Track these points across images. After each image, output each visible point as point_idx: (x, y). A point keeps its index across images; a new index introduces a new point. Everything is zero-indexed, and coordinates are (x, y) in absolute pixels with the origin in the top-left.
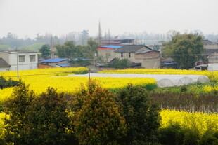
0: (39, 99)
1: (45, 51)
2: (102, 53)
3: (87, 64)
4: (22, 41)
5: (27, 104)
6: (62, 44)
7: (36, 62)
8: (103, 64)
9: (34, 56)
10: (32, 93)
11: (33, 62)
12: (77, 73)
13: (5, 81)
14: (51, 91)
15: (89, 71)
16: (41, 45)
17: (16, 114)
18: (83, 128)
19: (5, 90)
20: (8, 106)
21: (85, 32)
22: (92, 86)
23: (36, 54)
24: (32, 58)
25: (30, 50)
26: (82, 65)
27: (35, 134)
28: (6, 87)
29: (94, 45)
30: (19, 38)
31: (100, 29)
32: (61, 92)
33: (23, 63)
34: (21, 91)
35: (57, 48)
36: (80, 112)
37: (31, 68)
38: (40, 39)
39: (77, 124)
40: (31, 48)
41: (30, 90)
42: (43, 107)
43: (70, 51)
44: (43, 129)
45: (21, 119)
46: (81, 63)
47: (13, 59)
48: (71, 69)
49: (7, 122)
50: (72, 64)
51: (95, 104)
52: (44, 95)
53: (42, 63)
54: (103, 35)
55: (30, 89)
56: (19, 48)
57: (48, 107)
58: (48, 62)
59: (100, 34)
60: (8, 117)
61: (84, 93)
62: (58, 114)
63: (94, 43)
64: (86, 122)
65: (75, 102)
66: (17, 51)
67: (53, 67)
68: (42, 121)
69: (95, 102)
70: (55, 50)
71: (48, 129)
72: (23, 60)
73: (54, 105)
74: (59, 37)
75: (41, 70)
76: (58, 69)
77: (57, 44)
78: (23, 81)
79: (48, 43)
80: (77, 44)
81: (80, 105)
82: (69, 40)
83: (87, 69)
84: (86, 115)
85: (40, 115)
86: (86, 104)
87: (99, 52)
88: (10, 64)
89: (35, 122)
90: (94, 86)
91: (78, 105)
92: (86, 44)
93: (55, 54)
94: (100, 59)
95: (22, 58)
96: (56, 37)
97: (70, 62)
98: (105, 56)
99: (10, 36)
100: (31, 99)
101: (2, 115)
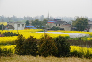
0: (27, 40)
1: (27, 23)
2: (49, 24)
3: (43, 28)
4: (18, 18)
5: (23, 42)
6: (34, 20)
7: (24, 27)
11: (23, 27)
12: (39, 32)
13: (13, 34)
14: (31, 37)
16: (26, 21)
18: (43, 51)
19: (13, 37)
21: (43, 16)
22: (46, 36)
23: (24, 24)
24: (23, 25)
25: (22, 22)
29: (46, 21)
33: (19, 27)
34: (20, 37)
35: (32, 22)
36: (42, 45)
37: (22, 29)
38: (25, 18)
39: (40, 49)
41: (24, 37)
42: (29, 43)
43: (37, 23)
44: (28, 51)
46: (41, 28)
48: (37, 30)
49: (15, 48)
50: (38, 28)
51: (47, 42)
52: (29, 39)
54: (49, 17)
57: (30, 43)
58: (28, 27)
59: (48, 17)
60: (16, 46)
61: (43, 38)
62: (34, 45)
63: (46, 20)
64: (44, 49)
65: (40, 41)
66: (17, 23)
69: (47, 41)
70: (31, 23)
71: (30, 51)
72: (19, 26)
73: (32, 42)
74: (32, 18)
75: (26, 30)
77: (32, 20)
79: (28, 20)
80: (39, 21)
81: (42, 42)
82: (36, 19)
83: (43, 30)
84: (44, 46)
86: (44, 42)
87: (48, 24)
88: (14, 27)
89: (26, 48)
91: (41, 43)
92: (43, 21)
94: (48, 26)
95: (19, 25)
96: (31, 18)
97: (37, 27)
98: (50, 25)
99: (14, 17)
100: (24, 40)
101: (14, 46)
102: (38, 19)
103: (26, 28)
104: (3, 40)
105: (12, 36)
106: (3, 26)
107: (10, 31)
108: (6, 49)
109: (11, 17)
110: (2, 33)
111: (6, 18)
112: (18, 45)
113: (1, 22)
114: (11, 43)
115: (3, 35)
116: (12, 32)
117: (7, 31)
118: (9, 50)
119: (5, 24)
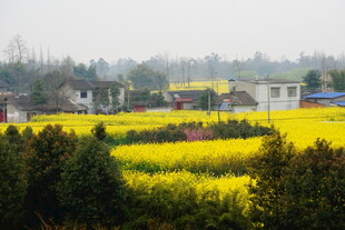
0: (303, 157)
1: (312, 81)
4: (276, 63)
5: (284, 164)
6: (341, 69)
7: (298, 98)
9: (295, 88)
10: (291, 146)
11: (292, 98)
13: (250, 127)
14: (321, 145)
16: (305, 71)
17: (266, 179)
19: (249, 140)
20: (254, 166)
23: (298, 86)
24: (291, 91)
25: (289, 78)
27: (296, 212)
28: (251, 136)
30: (272, 60)
32: (338, 147)
33: (277, 99)
34: (274, 143)
35: (333, 74)
37: (290, 107)
38: (304, 61)
40: (290, 75)
41: (288, 142)
42: (309, 170)
44: (309, 205)
45: (274, 187)
47: (261, 93)
49: (253, 190)
52: (310, 151)
53: (308, 100)
55: (288, 140)
56: (272, 76)
57: (316, 170)
58: (316, 99)
60: (254, 183)
62: (334, 182)
66: (268, 80)
67: (324, 106)
68: (307, 192)
70: (329, 79)
71: (317, 206)
72: (278, 95)
73: (327, 168)
74: (336, 58)
75: (306, 111)
76: (333, 110)
77: (332, 68)
78: (276, 127)
79: (318, 67)
85: (304, 182)
88: (257, 100)
89: (297, 192)
93: (329, 86)
95: (276, 91)
96: (331, 58)
99: (258, 56)
100: (289, 157)
101: (246, 179)
104: (206, 154)
105: (244, 136)
106: (213, 94)
107: (240, 114)
108: (216, 193)
109: (246, 59)
110: (205, 125)
111: (225, 63)
112: (264, 177)
113: (208, 79)
114: (235, 167)
115: (211, 133)
116: (244, 121)
117: (225, 117)
118: (227, 196)
119: (222, 88)
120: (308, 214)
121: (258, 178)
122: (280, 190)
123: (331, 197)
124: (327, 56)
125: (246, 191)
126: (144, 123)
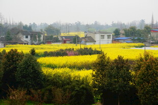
0: (113, 63)
1: (117, 33)
2: (153, 34)
3: (144, 41)
4: (103, 26)
5: (106, 66)
6: (128, 28)
7: (111, 39)
8: (154, 42)
10: (109, 59)
11: (109, 39)
12: (137, 47)
13: (92, 51)
14: (120, 58)
15: (145, 46)
16: (114, 29)
17: (99, 71)
18: (141, 82)
19: (92, 56)
20: (94, 66)
21: (143, 21)
23: (111, 34)
24: (109, 37)
25: (108, 32)
26: (140, 42)
27: (110, 84)
28: (93, 54)
29: (148, 29)
31: (153, 19)
32: (126, 59)
33: (103, 40)
34: (102, 57)
35: (125, 30)
36: (139, 72)
37: (108, 43)
38: (114, 25)
39: (137, 80)
40: (108, 30)
41: (107, 57)
42: (115, 68)
43: (132, 33)
44: (115, 82)
45: (102, 74)
46: (139, 41)
47: (97, 37)
48: (133, 44)
49: (93, 76)
50: (134, 41)
51: (148, 68)
52: (116, 60)
53: (115, 40)
54: (155, 23)
56: (101, 31)
57: (118, 68)
58: (118, 40)
59: (153, 22)
60: (94, 73)
61: (141, 60)
62: (125, 72)
63: (149, 28)
64: (143, 79)
65: (136, 66)
66: (100, 32)
67: (121, 42)
68: (115, 77)
69: (148, 66)
70: (123, 32)
71: (118, 82)
72: (103, 38)
73: (122, 67)
74: (126, 24)
75: (114, 44)
76: (125, 44)
77: (124, 28)
78: (103, 51)
79: (119, 27)
80: (137, 29)
81: (139, 67)
82: (132, 26)
83: (143, 44)
84: (143, 74)
85: (114, 72)
86: (142, 68)
87: (151, 34)
88: (95, 40)
89: (111, 76)
90: (148, 56)
92: (143, 29)
93: (123, 35)
94: (152, 38)
95: (103, 37)
96: (124, 24)
97: (132, 40)
98: (155, 36)
99: (96, 23)
100: (108, 63)
101: (91, 71)
102: (135, 27)
103: (114, 41)
104: (75, 61)
105: (90, 54)
106: (78, 37)
107: (89, 45)
108: (79, 77)
109: (91, 24)
110: (75, 50)
111: (83, 25)
112: (98, 71)
113: (76, 31)
114: (87, 66)
115: (77, 52)
116: (90, 48)
117: (83, 47)
118: (84, 78)
119: (82, 35)
120: (115, 85)
121: (96, 71)
122: (104, 76)
123: (124, 79)
124: (122, 23)
125: (91, 76)
126: (51, 49)
